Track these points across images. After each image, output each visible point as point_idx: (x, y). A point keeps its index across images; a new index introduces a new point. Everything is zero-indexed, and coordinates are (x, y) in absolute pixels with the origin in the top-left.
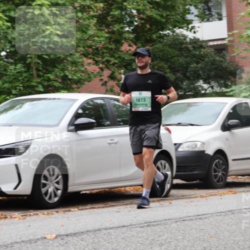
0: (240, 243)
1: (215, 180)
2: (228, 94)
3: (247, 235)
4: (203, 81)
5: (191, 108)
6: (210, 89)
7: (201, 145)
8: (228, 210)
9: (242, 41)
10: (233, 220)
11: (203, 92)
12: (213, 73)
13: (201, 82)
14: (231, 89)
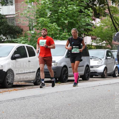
0: (17, 115)
1: (7, 84)
2: (15, 42)
3: (21, 111)
4: (3, 35)
6: (6, 39)
7: (1, 67)
8: (13, 98)
10: (15, 103)
11: (3, 40)
12: (8, 31)
13: (2, 35)
14: (17, 39)
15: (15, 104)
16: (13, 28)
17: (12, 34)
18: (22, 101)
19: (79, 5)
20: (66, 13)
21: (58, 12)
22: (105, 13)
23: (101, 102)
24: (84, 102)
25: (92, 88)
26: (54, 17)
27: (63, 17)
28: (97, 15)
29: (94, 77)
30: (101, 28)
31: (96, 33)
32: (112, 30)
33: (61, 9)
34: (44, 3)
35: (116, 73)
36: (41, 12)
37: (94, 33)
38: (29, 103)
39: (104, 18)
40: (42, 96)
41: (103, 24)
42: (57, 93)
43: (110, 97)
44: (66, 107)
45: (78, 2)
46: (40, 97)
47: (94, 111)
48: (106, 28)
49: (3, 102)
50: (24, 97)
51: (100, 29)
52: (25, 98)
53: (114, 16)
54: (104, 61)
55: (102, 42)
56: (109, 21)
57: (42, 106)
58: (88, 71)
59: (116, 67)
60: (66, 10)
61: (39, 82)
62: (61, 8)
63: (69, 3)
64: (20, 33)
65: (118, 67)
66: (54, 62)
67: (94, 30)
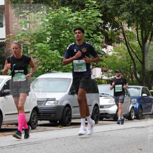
17: (1, 63)
18: (12, 149)
19: (87, 29)
20: (70, 39)
21: (60, 36)
22: (119, 39)
23: (113, 151)
24: (91, 151)
25: (101, 133)
26: (55, 43)
27: (67, 43)
28: (109, 41)
29: (104, 119)
30: (113, 57)
31: (107, 64)
32: (128, 60)
35: (132, 114)
36: (38, 35)
37: (104, 64)
39: (117, 45)
40: (38, 143)
41: (116, 53)
42: (58, 139)
43: (124, 145)
45: (85, 24)
46: (36, 145)
48: (119, 57)
50: (14, 145)
51: (112, 58)
52: (16, 145)
53: (130, 42)
56: (124, 49)
58: (97, 112)
59: (132, 108)
60: (70, 34)
61: (34, 125)
62: (64, 32)
63: (74, 25)
65: (135, 107)
66: (54, 100)
67: (104, 60)
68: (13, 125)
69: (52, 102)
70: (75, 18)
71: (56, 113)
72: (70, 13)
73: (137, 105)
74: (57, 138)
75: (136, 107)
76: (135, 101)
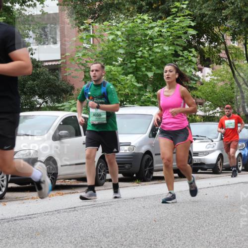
0: (63, 238)
2: (59, 108)
3: (69, 231)
5: (26, 121)
6: (44, 103)
7: (34, 153)
8: (55, 209)
9: (73, 63)
10: (58, 218)
11: (38, 106)
12: (47, 90)
13: (37, 97)
14: (62, 104)
15: (59, 220)
16: (57, 84)
17: (55, 94)
18: (72, 213)
19: (174, 44)
20: (151, 58)
21: (136, 56)
22: (220, 58)
23: (212, 216)
24: (182, 216)
26: (129, 65)
27: (146, 65)
28: (206, 61)
29: (199, 171)
30: (212, 84)
31: (203, 93)
32: (233, 88)
33: (141, 51)
34: (113, 40)
35: (239, 165)
36: (106, 55)
37: (199, 94)
38: (85, 217)
39: (217, 67)
40: (107, 205)
41: (216, 78)
42: (134, 200)
43: (228, 207)
44: (149, 225)
45: (171, 38)
46: (104, 207)
47: (199, 233)
48: (221, 84)
49: (39, 215)
51: (211, 86)
52: (76, 208)
53: (236, 63)
54: (217, 143)
55: (215, 109)
56: (227, 72)
57: (107, 222)
59: (238, 155)
60: (150, 52)
61: (101, 179)
62: (141, 49)
63: (155, 40)
64: (68, 92)
65: (243, 154)
66: (129, 144)
67: (199, 88)
68: (72, 180)
69: (126, 148)
70: (157, 29)
71: (131, 164)
72: (151, 22)
73: (246, 151)
74: (134, 198)
75: (245, 155)
76: (243, 146)
